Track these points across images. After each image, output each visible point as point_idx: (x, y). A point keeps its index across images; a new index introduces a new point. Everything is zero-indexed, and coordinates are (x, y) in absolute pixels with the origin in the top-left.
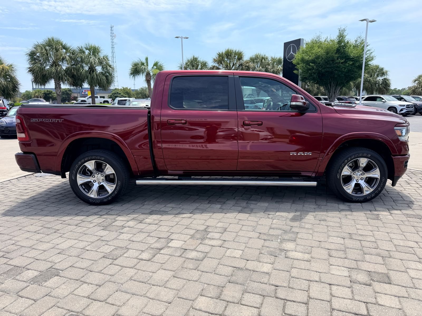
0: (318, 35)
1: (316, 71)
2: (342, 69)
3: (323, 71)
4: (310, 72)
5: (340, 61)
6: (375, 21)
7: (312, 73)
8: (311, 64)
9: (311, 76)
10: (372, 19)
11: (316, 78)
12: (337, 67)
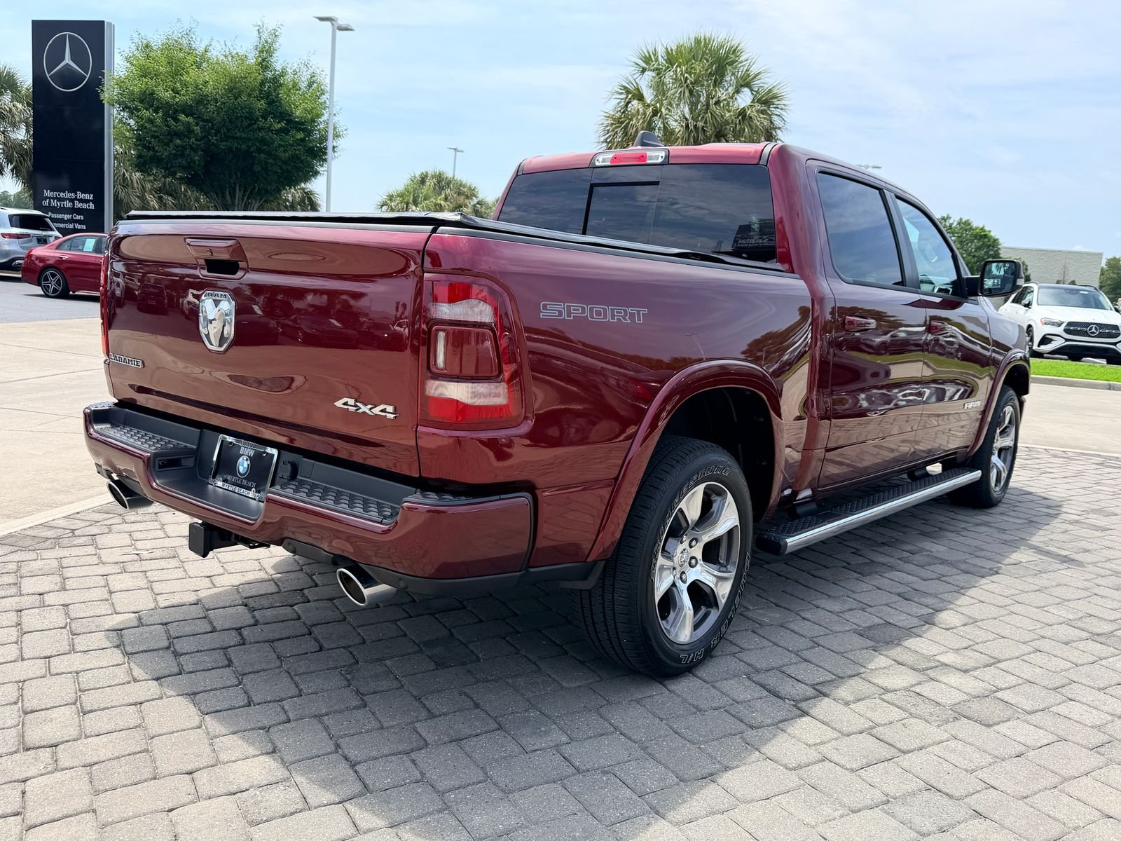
0: (186, 27)
1: (198, 143)
2: (277, 151)
3: (222, 146)
4: (178, 142)
5: (271, 125)
6: (351, 30)
7: (184, 148)
8: (182, 117)
9: (182, 155)
10: (346, 23)
11: (199, 165)
12: (263, 141)
